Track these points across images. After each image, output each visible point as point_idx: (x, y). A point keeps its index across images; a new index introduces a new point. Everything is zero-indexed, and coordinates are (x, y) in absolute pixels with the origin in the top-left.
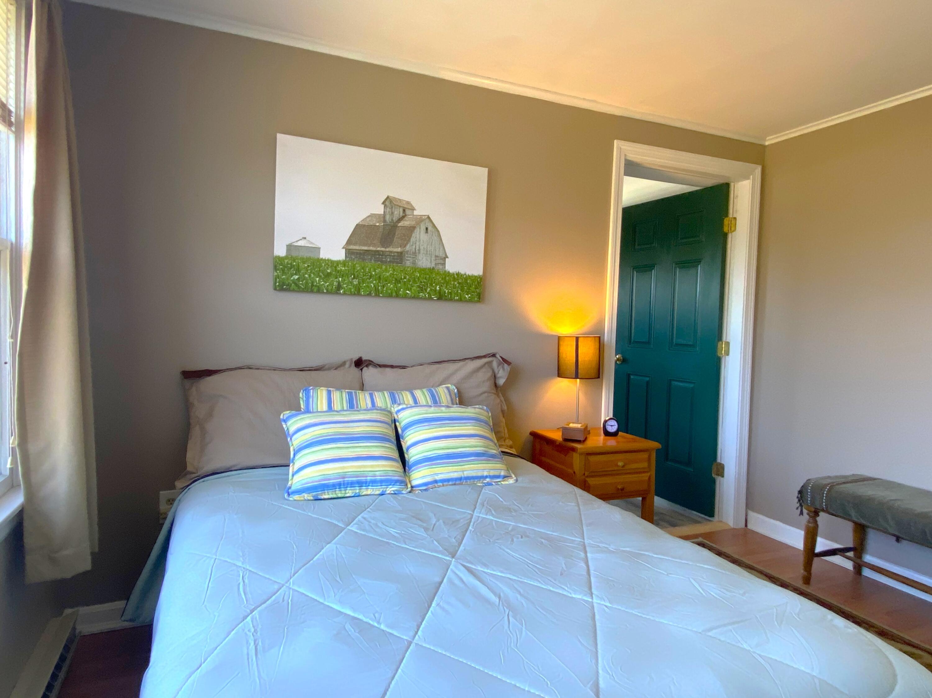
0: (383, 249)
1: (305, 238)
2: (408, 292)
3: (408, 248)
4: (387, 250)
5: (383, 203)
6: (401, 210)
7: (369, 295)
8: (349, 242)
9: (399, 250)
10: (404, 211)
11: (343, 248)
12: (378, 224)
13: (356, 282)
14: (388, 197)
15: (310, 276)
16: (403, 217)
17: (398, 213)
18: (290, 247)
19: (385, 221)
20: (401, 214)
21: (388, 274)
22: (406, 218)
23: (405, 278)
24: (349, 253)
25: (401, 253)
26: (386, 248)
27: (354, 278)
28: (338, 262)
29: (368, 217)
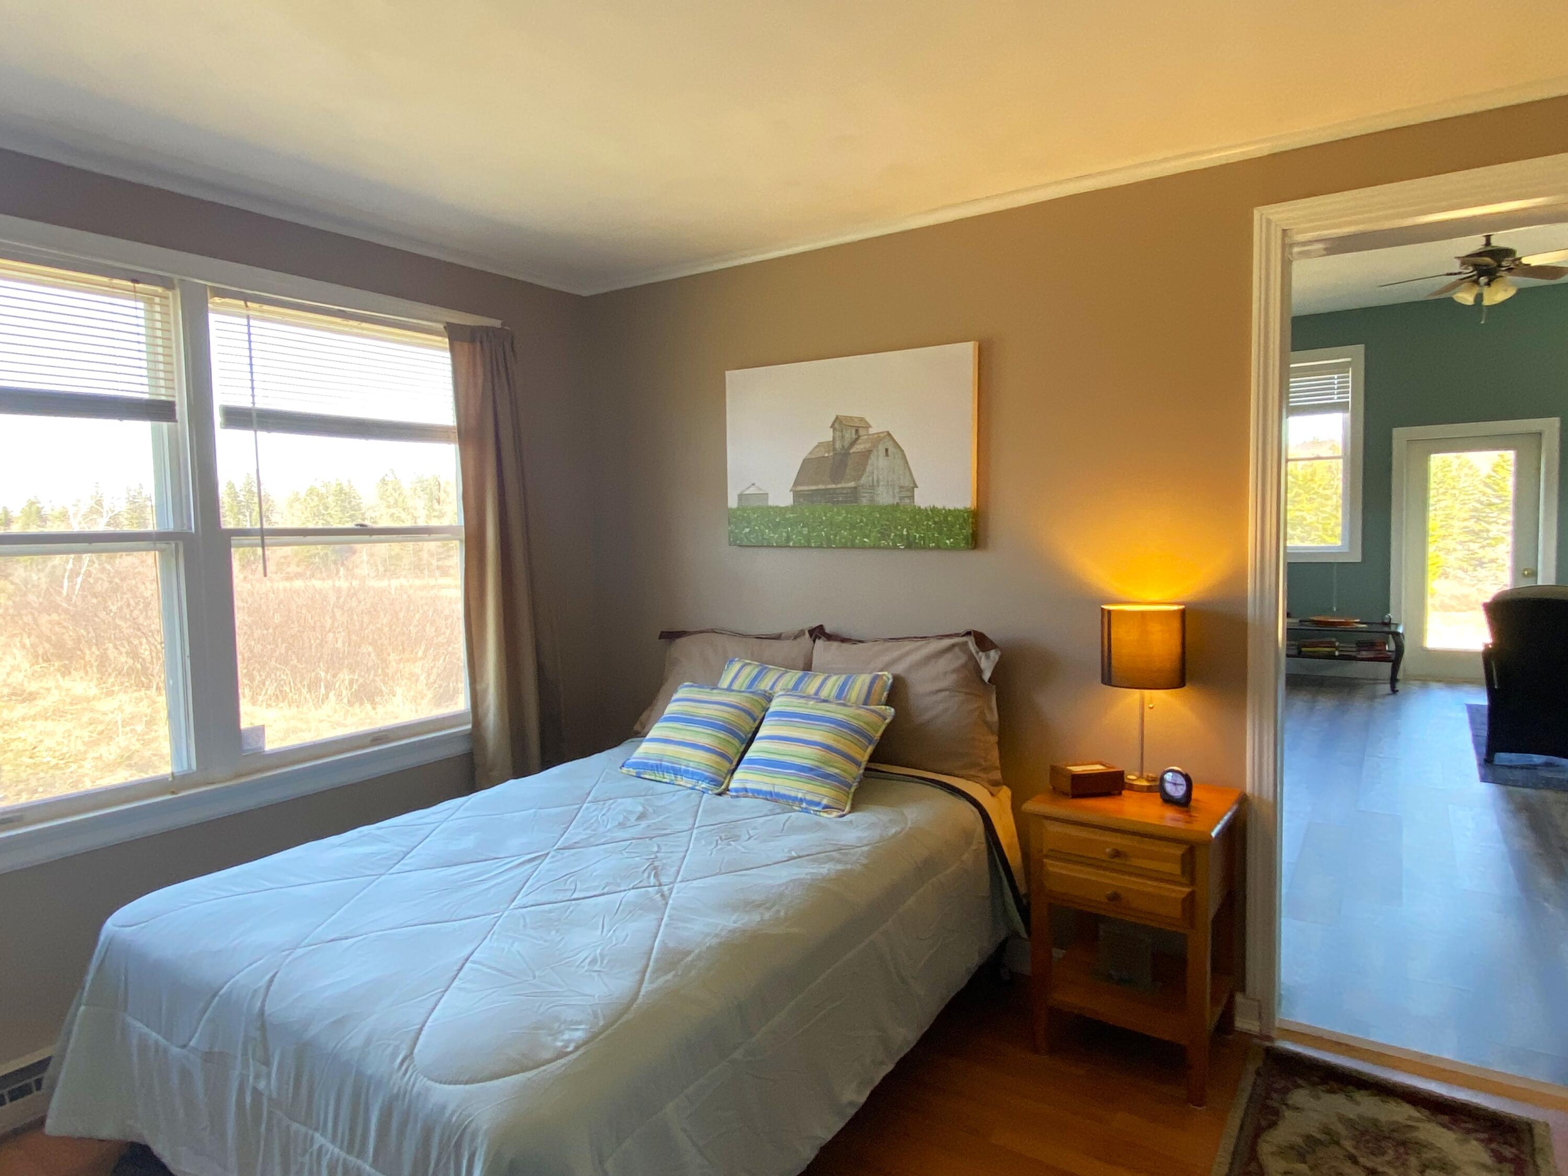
0: (834, 486)
1: (753, 484)
2: (866, 540)
3: (864, 480)
4: (839, 486)
5: (833, 426)
6: (854, 431)
7: (821, 547)
8: (796, 483)
9: (852, 484)
10: (857, 431)
11: (791, 490)
12: (826, 455)
13: (805, 531)
14: (837, 417)
15: (759, 527)
16: (857, 439)
17: (849, 435)
18: (741, 496)
19: (834, 449)
20: (854, 436)
21: (840, 518)
22: (860, 441)
23: (861, 521)
24: (797, 495)
25: (855, 488)
26: (836, 484)
27: (803, 527)
28: (786, 508)
29: (816, 447)
